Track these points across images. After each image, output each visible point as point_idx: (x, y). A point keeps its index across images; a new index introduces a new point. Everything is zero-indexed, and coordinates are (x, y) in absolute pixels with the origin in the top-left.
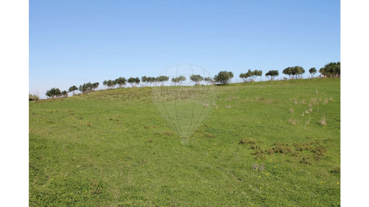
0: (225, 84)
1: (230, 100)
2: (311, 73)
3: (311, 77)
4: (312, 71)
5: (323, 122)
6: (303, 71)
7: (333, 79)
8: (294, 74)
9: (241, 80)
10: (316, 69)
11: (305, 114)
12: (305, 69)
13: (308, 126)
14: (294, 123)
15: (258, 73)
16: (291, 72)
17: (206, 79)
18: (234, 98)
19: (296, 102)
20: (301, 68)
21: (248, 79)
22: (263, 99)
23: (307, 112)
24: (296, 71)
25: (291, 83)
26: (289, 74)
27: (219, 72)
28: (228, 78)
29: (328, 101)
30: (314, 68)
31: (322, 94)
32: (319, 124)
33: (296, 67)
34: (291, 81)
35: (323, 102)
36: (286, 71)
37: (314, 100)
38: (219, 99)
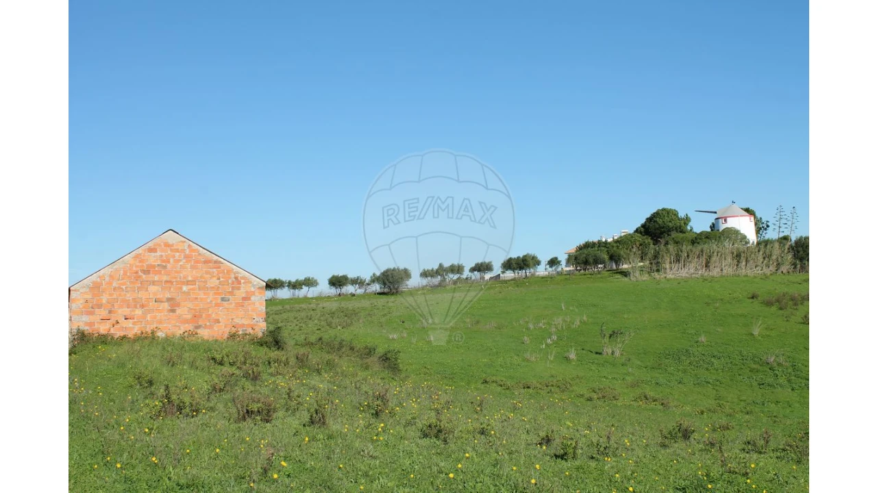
2: (551, 267)
3: (550, 273)
4: (553, 262)
5: (572, 356)
6: (538, 263)
7: (590, 276)
8: (521, 268)
10: (559, 259)
11: (547, 345)
12: (540, 257)
13: (552, 362)
14: (533, 359)
16: (515, 266)
17: (354, 282)
19: (531, 326)
20: (534, 258)
22: (478, 322)
23: (549, 341)
24: (525, 264)
25: (517, 286)
26: (513, 270)
29: (581, 322)
30: (556, 258)
31: (572, 308)
32: (567, 359)
33: (525, 256)
34: (517, 282)
35: (573, 324)
36: (509, 265)
37: (559, 320)
38: (405, 324)
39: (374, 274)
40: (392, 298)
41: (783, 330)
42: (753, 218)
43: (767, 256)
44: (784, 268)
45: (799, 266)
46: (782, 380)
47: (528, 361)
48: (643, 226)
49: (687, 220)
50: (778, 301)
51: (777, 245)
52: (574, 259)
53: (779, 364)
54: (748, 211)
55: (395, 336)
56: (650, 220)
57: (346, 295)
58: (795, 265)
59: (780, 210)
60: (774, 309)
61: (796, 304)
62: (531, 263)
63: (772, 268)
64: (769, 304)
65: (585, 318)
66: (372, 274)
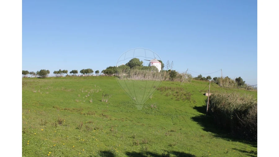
0: (44, 78)
1: (48, 89)
2: (96, 73)
3: (96, 76)
4: (97, 72)
5: (91, 101)
6: (93, 72)
8: (86, 73)
9: (55, 75)
11: (85, 97)
12: (93, 70)
13: (84, 103)
14: (78, 101)
15: (65, 72)
16: (84, 72)
17: (31, 73)
18: (50, 88)
19: (83, 91)
21: (59, 75)
23: (86, 96)
24: (88, 71)
25: (84, 78)
27: (41, 70)
28: (46, 74)
29: (99, 91)
30: (98, 71)
31: (98, 87)
32: (89, 102)
33: (88, 69)
34: (85, 78)
35: (96, 91)
36: (82, 72)
37: (92, 90)
38: (41, 88)
39: (38, 71)
40: (42, 80)
41: (159, 97)
42: (161, 63)
43: (162, 75)
44: (167, 79)
45: (171, 79)
46: (153, 112)
47: (76, 102)
48: (128, 63)
49: (142, 62)
50: (161, 89)
51: (166, 72)
52: (104, 72)
53: (154, 108)
54: (160, 61)
55: (35, 92)
56: (130, 61)
57: (27, 77)
58: (170, 79)
59: (168, 61)
60: (159, 91)
61: (166, 90)
62: (90, 71)
63: (164, 79)
64: (158, 89)
65: (101, 90)
66: (37, 71)
